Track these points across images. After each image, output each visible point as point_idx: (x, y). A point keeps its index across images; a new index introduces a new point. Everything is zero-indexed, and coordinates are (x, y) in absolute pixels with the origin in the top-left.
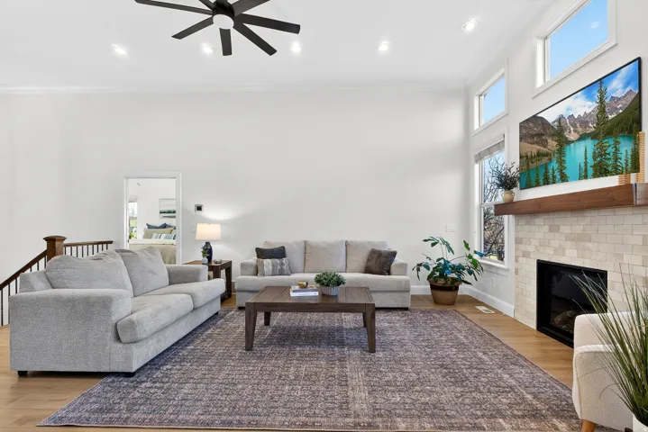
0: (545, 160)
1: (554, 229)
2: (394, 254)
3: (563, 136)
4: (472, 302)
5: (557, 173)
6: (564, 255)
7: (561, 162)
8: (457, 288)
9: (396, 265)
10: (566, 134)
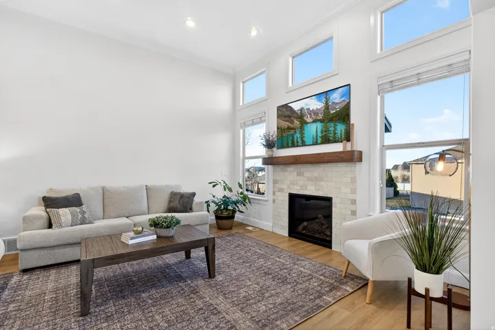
0: (292, 132)
1: (299, 174)
2: (194, 194)
3: (303, 120)
4: (242, 225)
5: (299, 140)
6: (306, 189)
7: (302, 134)
8: (233, 217)
9: (197, 204)
10: (305, 118)
